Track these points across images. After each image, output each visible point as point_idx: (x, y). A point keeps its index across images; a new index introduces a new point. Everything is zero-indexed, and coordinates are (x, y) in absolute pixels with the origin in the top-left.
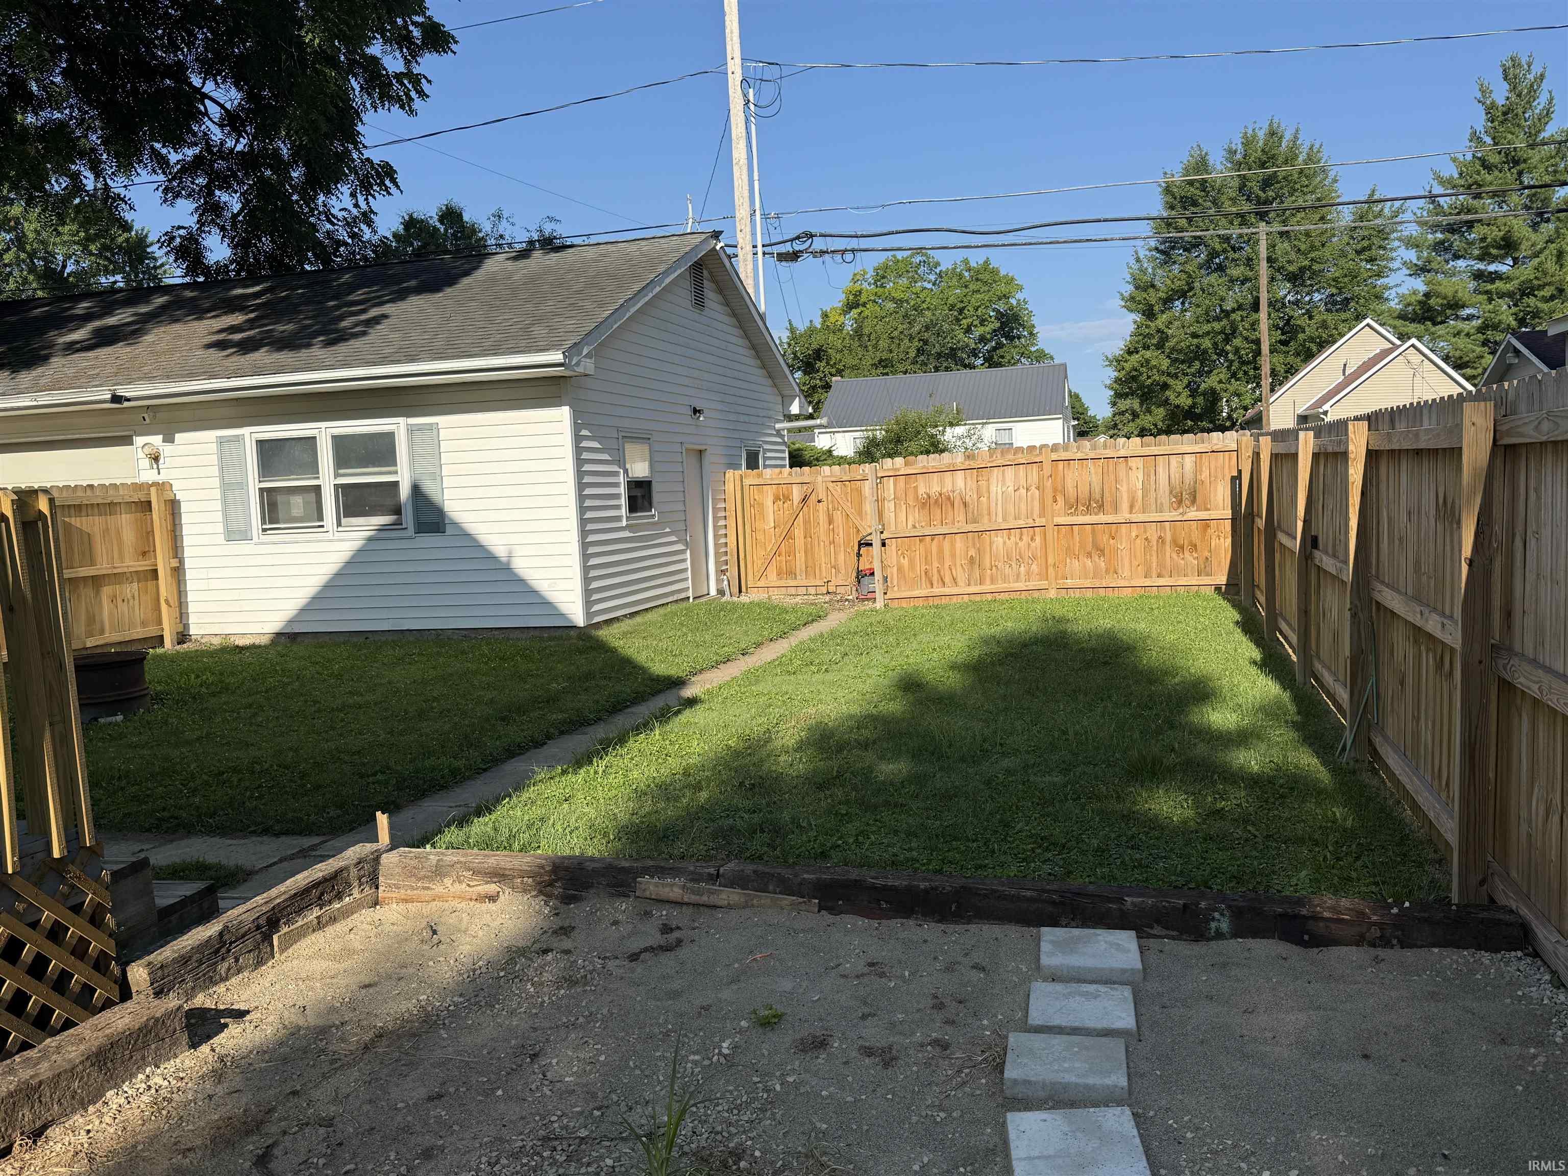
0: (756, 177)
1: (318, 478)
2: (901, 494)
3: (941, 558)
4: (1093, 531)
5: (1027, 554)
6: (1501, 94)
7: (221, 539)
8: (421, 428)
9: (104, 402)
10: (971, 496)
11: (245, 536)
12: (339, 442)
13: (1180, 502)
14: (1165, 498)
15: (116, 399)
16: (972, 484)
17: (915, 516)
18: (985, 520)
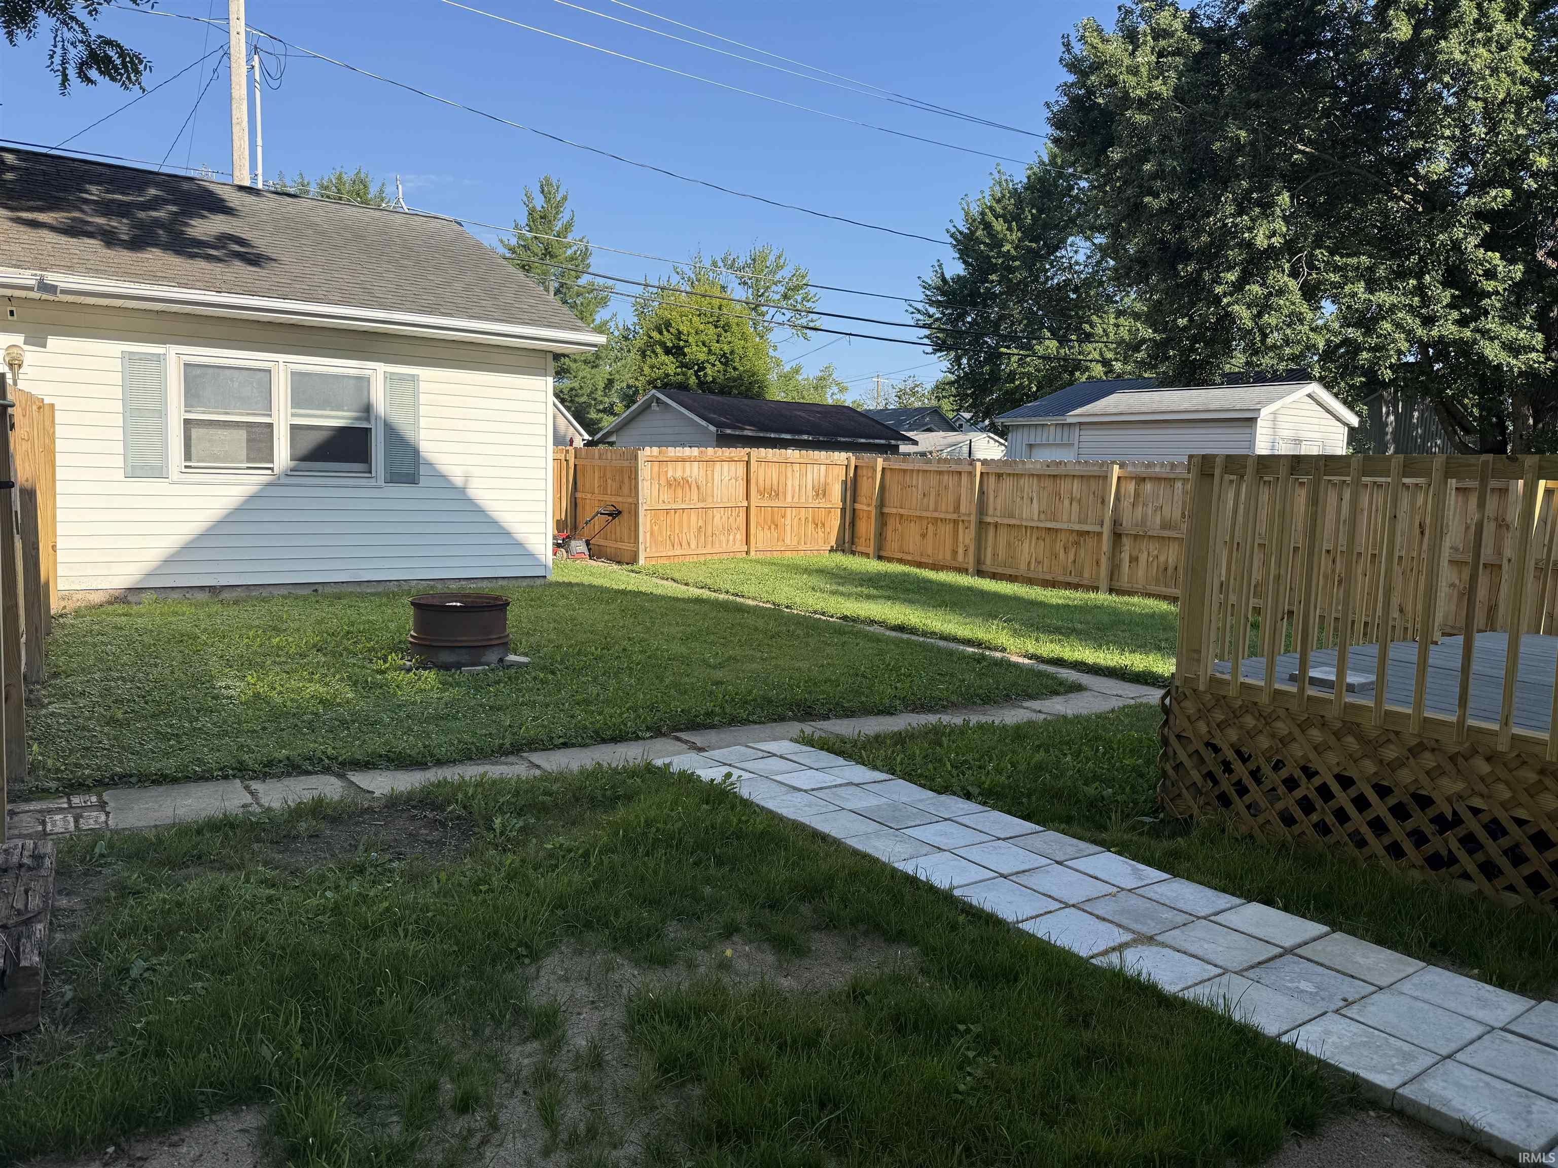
0: (259, 142)
1: (270, 416)
2: (655, 475)
3: (681, 527)
4: (772, 512)
5: (734, 526)
6: (539, 202)
7: (120, 475)
8: (402, 378)
9: (30, 289)
10: (702, 481)
11: (159, 473)
12: (299, 379)
13: (818, 495)
14: (811, 493)
15: (43, 286)
16: (702, 473)
17: (666, 495)
18: (710, 500)
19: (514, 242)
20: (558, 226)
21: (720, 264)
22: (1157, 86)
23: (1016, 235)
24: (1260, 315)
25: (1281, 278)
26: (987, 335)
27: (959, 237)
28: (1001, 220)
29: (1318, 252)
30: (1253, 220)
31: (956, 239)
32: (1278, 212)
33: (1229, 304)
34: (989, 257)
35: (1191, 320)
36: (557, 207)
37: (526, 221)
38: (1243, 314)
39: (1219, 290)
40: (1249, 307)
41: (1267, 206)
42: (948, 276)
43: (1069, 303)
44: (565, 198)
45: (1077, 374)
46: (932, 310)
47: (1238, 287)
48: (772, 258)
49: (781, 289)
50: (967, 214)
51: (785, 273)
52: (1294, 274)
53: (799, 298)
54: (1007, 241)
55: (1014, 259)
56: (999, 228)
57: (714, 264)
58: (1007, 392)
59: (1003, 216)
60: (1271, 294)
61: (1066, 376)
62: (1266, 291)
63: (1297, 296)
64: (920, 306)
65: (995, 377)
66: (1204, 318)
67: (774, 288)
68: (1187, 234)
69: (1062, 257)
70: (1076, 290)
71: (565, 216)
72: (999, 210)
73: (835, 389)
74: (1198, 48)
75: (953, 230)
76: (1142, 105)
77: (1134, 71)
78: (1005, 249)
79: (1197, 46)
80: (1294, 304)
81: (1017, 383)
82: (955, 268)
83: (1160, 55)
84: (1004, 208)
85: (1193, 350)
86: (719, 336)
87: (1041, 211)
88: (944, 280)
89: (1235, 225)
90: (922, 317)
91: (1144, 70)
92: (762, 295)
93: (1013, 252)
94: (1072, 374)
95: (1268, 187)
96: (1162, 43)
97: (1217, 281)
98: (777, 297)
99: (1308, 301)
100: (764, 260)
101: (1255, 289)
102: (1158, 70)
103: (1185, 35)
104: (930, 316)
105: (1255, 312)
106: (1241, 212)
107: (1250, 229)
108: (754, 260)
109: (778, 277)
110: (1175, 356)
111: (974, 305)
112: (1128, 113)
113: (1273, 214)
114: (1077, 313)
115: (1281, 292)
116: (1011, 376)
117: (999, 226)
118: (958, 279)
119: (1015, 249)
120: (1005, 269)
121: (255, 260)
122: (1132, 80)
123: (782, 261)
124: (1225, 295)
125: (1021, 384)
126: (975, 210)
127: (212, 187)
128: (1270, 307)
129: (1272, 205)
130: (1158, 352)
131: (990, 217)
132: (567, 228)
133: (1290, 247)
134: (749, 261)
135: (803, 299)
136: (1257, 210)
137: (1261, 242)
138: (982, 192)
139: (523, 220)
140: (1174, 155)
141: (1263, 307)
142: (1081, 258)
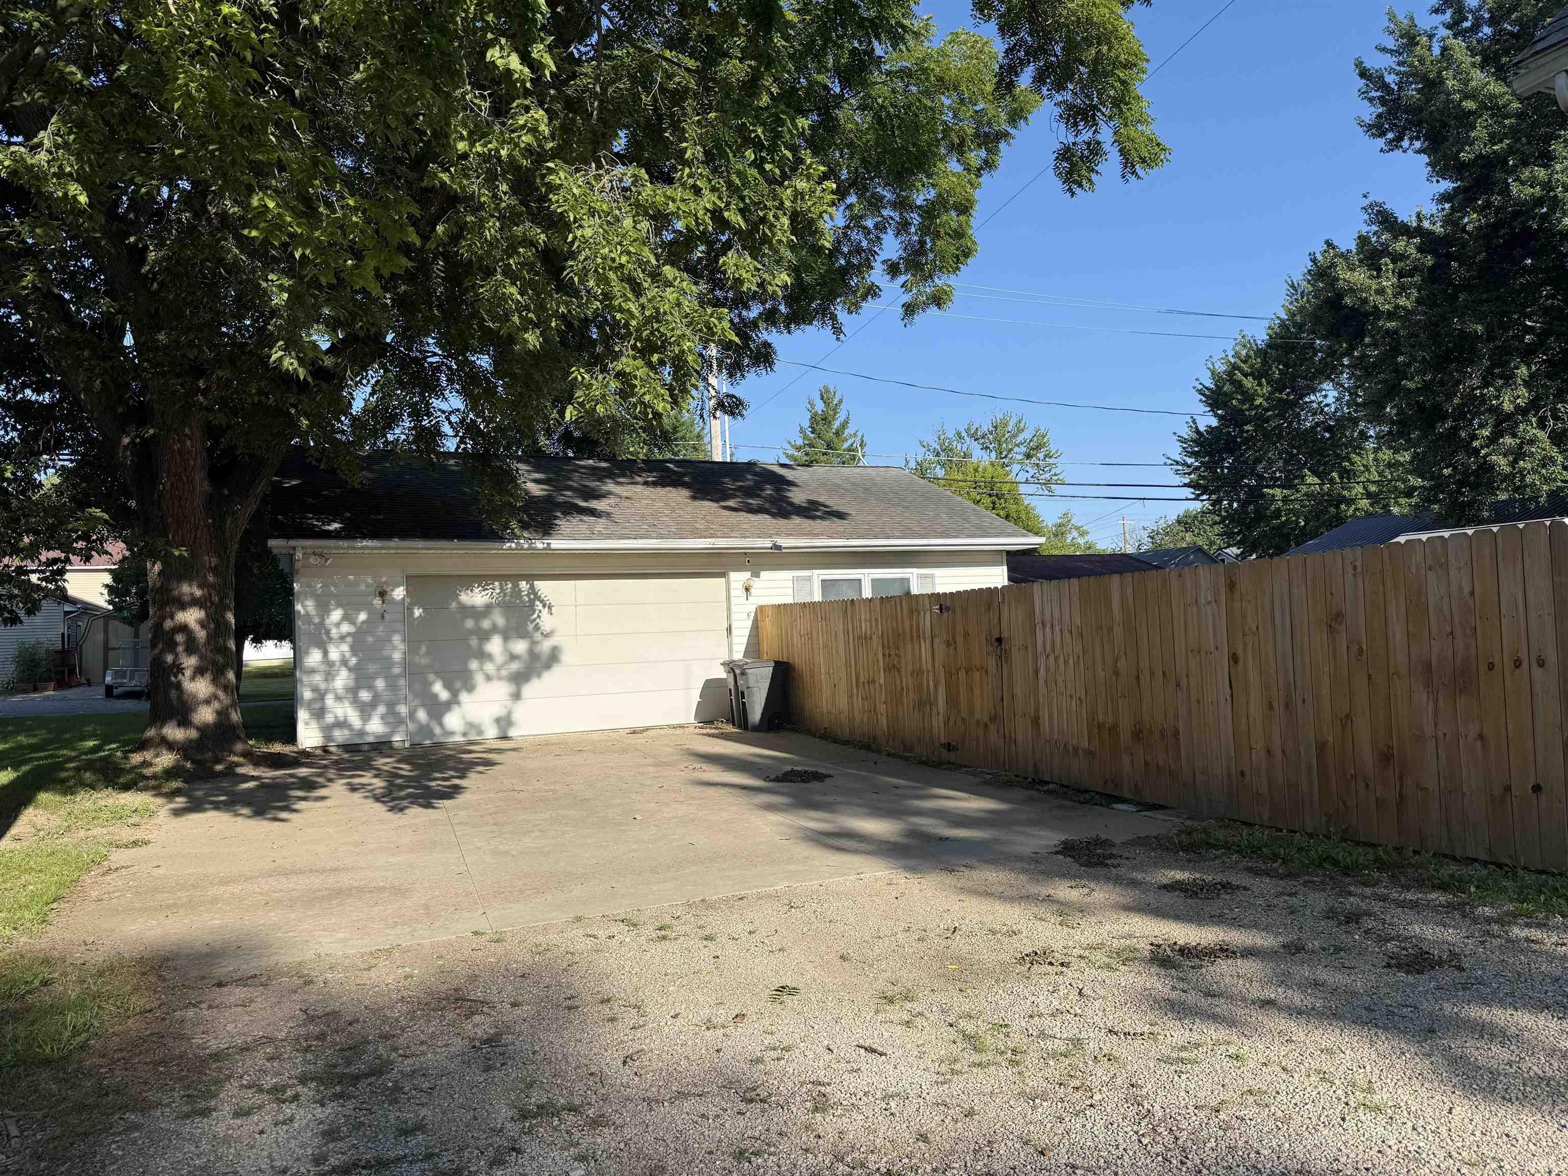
8: (926, 576)
19: (800, 442)
20: (836, 425)
21: (964, 434)
22: (1402, 301)
23: (1266, 389)
24: (1515, 461)
25: (1530, 429)
26: (1244, 477)
27: (1207, 393)
28: (1250, 378)
29: (1560, 406)
30: (1498, 390)
31: (1204, 395)
32: (1519, 381)
33: (1487, 455)
34: (1241, 410)
35: (1455, 468)
36: (834, 410)
37: (808, 424)
38: (1501, 462)
39: (1476, 444)
40: (1505, 455)
41: (1509, 378)
42: (1202, 428)
43: (1325, 443)
44: (841, 401)
45: (1343, 507)
46: (1190, 461)
47: (1493, 439)
48: (1012, 423)
49: (1023, 449)
50: (1213, 373)
51: (1027, 435)
52: (1542, 425)
53: (1041, 456)
54: (1258, 395)
55: (1267, 410)
56: (1249, 385)
57: (959, 434)
58: (1273, 528)
59: (1252, 374)
60: (1522, 443)
61: (1332, 509)
62: (1518, 441)
63: (1547, 444)
64: (1178, 458)
65: (1260, 516)
66: (1467, 467)
67: (1016, 449)
68: (1440, 398)
69: (1312, 402)
70: (1329, 429)
71: (841, 417)
72: (1246, 368)
73: (1075, 534)
74: (1430, 263)
75: (1200, 387)
76: (1391, 316)
77: (1381, 291)
78: (1257, 402)
79: (1429, 260)
80: (1544, 450)
81: (1284, 519)
82: (1208, 421)
83: (1401, 275)
84: (1252, 367)
85: (1458, 491)
86: (994, 503)
87: (1286, 366)
88: (1198, 432)
89: (1482, 395)
90: (1180, 468)
91: (1389, 291)
92: (1006, 457)
93: (1265, 404)
94: (1337, 507)
95: (1508, 362)
96: (1400, 264)
97: (1474, 437)
98: (1020, 457)
99: (1558, 446)
100: (1006, 425)
101: (1508, 440)
102: (1401, 289)
103: (1419, 255)
104: (1189, 466)
105: (1511, 459)
106: (1486, 384)
107: (1497, 398)
108: (996, 427)
109: (1019, 439)
110: (1445, 498)
111: (1231, 452)
112: (1381, 323)
113: (1515, 383)
114: (1334, 452)
115: (1532, 442)
116: (1277, 514)
117: (1249, 383)
118: (1210, 429)
119: (1267, 400)
120: (1259, 419)
121: (840, 515)
122: (1380, 299)
123: (1022, 425)
124: (1482, 447)
125: (1287, 520)
126: (1221, 368)
127: (769, 467)
128: (1524, 454)
129: (1513, 376)
130: (1429, 498)
131: (1239, 376)
132: (844, 425)
133: (1534, 405)
134: (991, 429)
135: (1046, 456)
136: (1501, 382)
137: (1508, 407)
138: (1225, 351)
139: (806, 424)
140: (1422, 347)
141: (1518, 454)
142: (1330, 400)
